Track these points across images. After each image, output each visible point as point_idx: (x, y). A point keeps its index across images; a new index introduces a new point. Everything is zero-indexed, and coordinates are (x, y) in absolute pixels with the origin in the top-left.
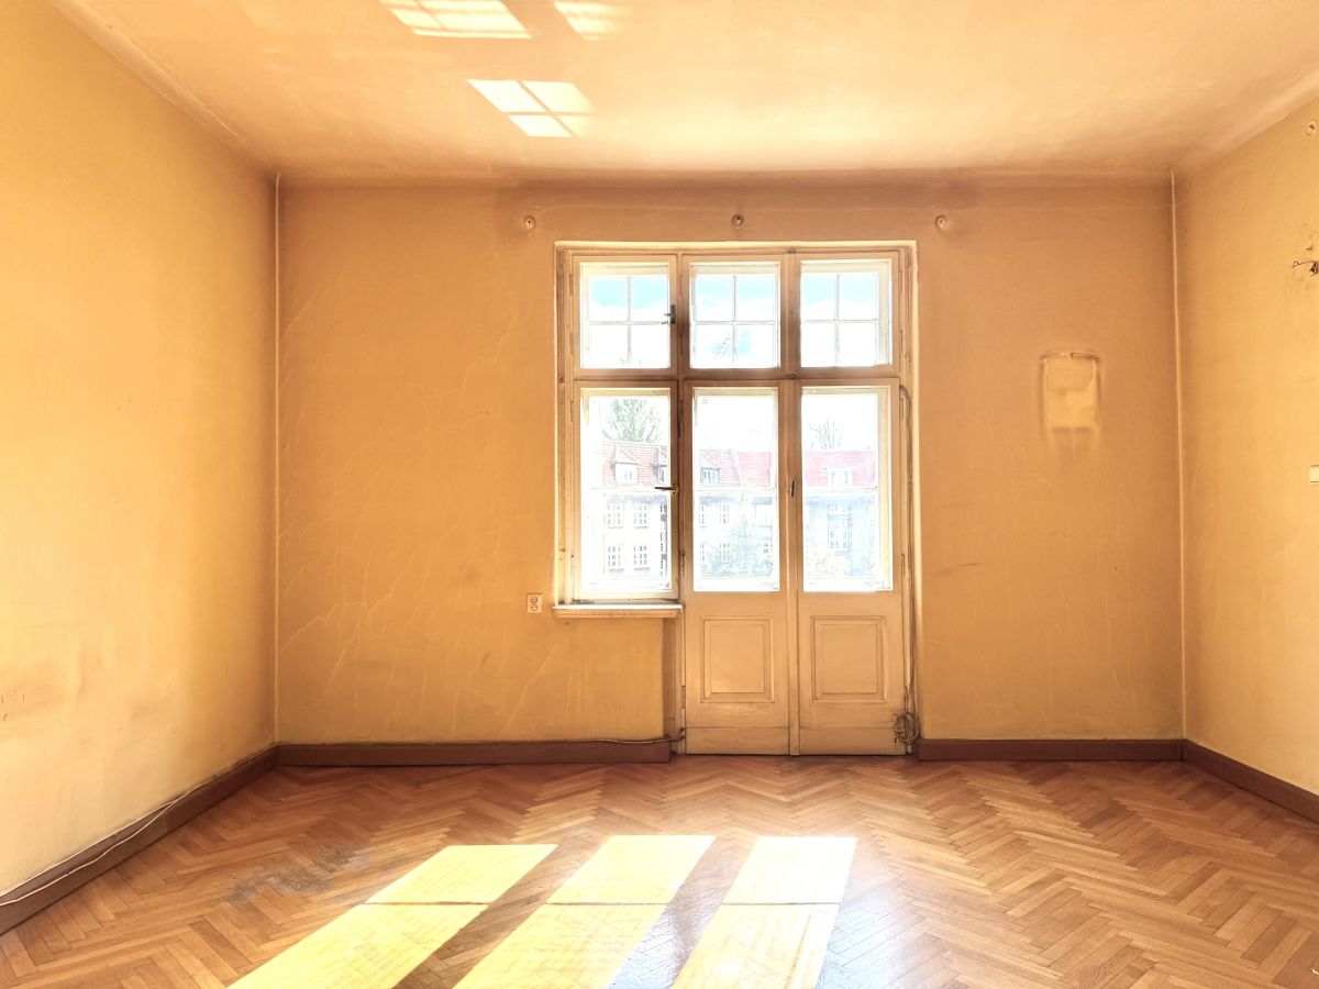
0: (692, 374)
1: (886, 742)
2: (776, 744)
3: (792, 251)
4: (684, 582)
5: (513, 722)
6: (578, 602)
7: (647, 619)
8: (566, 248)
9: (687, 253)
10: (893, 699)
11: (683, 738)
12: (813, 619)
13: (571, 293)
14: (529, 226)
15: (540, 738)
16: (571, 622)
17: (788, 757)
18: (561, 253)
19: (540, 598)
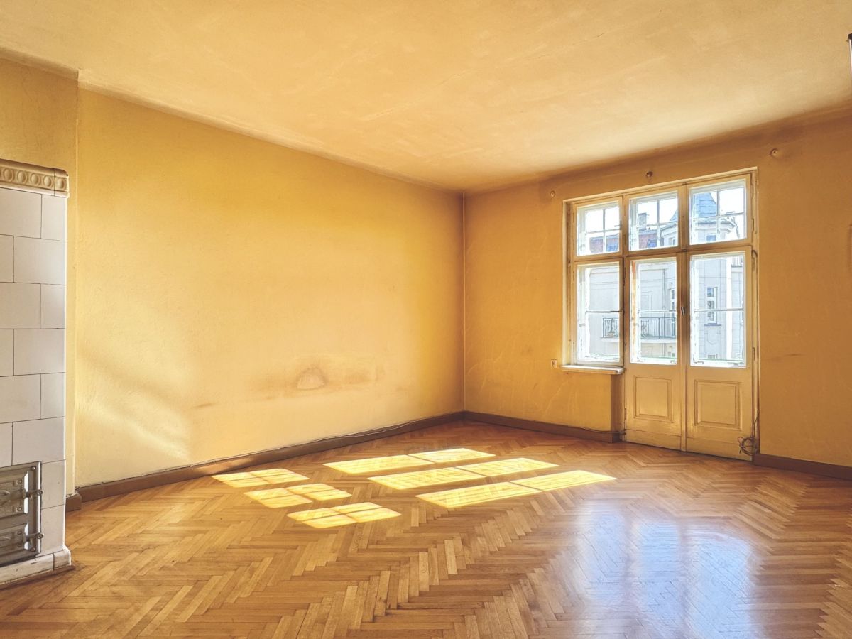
0: (630, 254)
1: (735, 451)
2: (674, 444)
3: (685, 184)
4: (626, 358)
5: (546, 415)
6: (576, 364)
7: (603, 374)
8: (571, 202)
9: (628, 194)
10: (745, 428)
11: (625, 434)
12: (696, 382)
13: (574, 221)
14: (552, 196)
15: (556, 423)
16: (569, 374)
17: (680, 451)
18: (568, 205)
19: (556, 362)
